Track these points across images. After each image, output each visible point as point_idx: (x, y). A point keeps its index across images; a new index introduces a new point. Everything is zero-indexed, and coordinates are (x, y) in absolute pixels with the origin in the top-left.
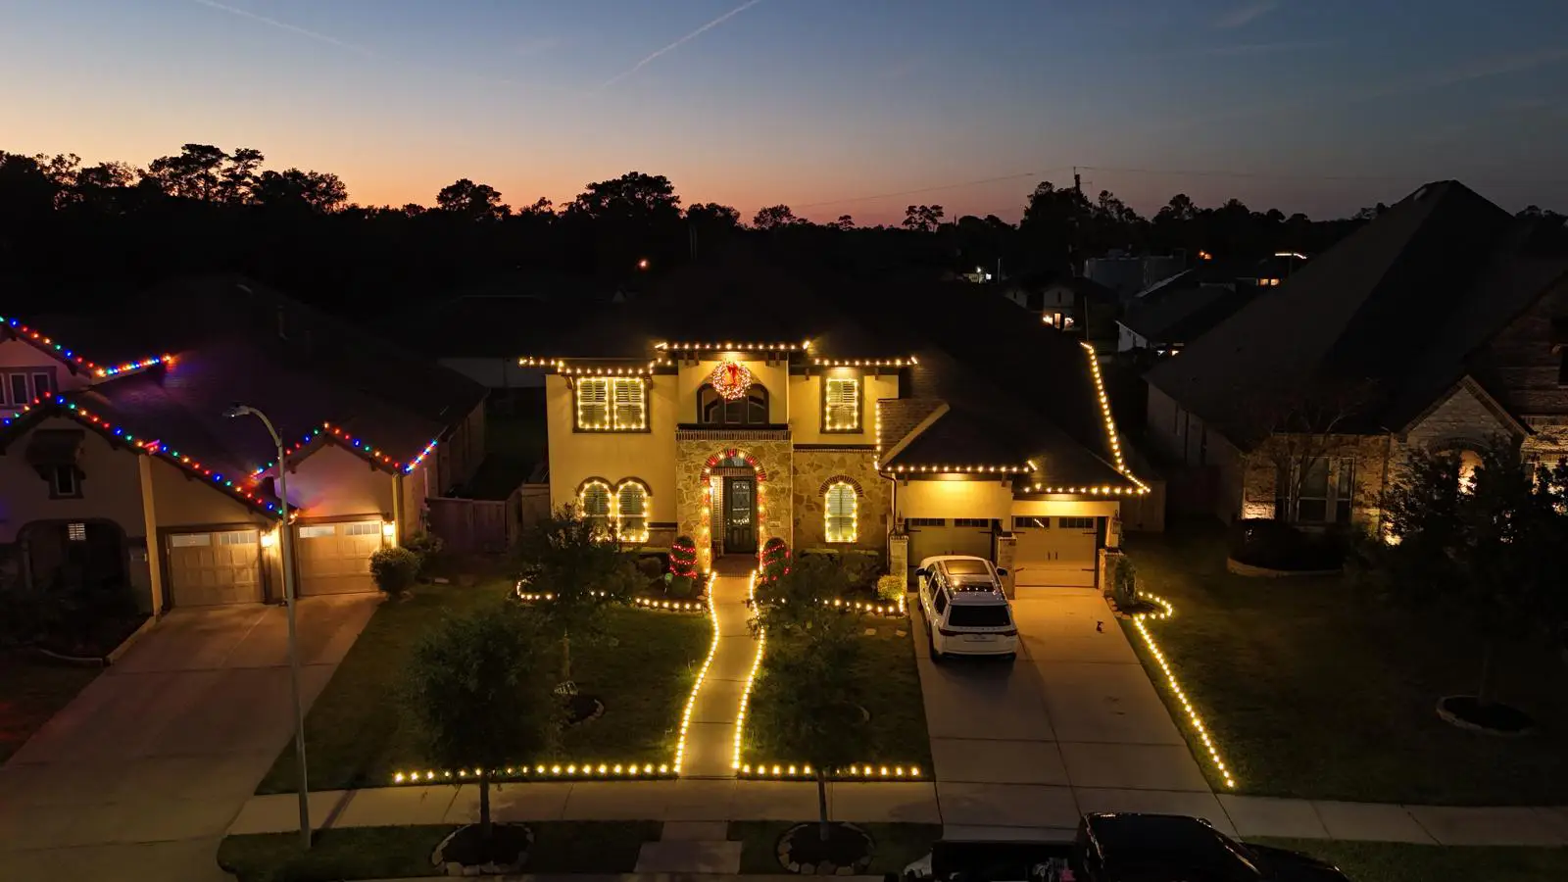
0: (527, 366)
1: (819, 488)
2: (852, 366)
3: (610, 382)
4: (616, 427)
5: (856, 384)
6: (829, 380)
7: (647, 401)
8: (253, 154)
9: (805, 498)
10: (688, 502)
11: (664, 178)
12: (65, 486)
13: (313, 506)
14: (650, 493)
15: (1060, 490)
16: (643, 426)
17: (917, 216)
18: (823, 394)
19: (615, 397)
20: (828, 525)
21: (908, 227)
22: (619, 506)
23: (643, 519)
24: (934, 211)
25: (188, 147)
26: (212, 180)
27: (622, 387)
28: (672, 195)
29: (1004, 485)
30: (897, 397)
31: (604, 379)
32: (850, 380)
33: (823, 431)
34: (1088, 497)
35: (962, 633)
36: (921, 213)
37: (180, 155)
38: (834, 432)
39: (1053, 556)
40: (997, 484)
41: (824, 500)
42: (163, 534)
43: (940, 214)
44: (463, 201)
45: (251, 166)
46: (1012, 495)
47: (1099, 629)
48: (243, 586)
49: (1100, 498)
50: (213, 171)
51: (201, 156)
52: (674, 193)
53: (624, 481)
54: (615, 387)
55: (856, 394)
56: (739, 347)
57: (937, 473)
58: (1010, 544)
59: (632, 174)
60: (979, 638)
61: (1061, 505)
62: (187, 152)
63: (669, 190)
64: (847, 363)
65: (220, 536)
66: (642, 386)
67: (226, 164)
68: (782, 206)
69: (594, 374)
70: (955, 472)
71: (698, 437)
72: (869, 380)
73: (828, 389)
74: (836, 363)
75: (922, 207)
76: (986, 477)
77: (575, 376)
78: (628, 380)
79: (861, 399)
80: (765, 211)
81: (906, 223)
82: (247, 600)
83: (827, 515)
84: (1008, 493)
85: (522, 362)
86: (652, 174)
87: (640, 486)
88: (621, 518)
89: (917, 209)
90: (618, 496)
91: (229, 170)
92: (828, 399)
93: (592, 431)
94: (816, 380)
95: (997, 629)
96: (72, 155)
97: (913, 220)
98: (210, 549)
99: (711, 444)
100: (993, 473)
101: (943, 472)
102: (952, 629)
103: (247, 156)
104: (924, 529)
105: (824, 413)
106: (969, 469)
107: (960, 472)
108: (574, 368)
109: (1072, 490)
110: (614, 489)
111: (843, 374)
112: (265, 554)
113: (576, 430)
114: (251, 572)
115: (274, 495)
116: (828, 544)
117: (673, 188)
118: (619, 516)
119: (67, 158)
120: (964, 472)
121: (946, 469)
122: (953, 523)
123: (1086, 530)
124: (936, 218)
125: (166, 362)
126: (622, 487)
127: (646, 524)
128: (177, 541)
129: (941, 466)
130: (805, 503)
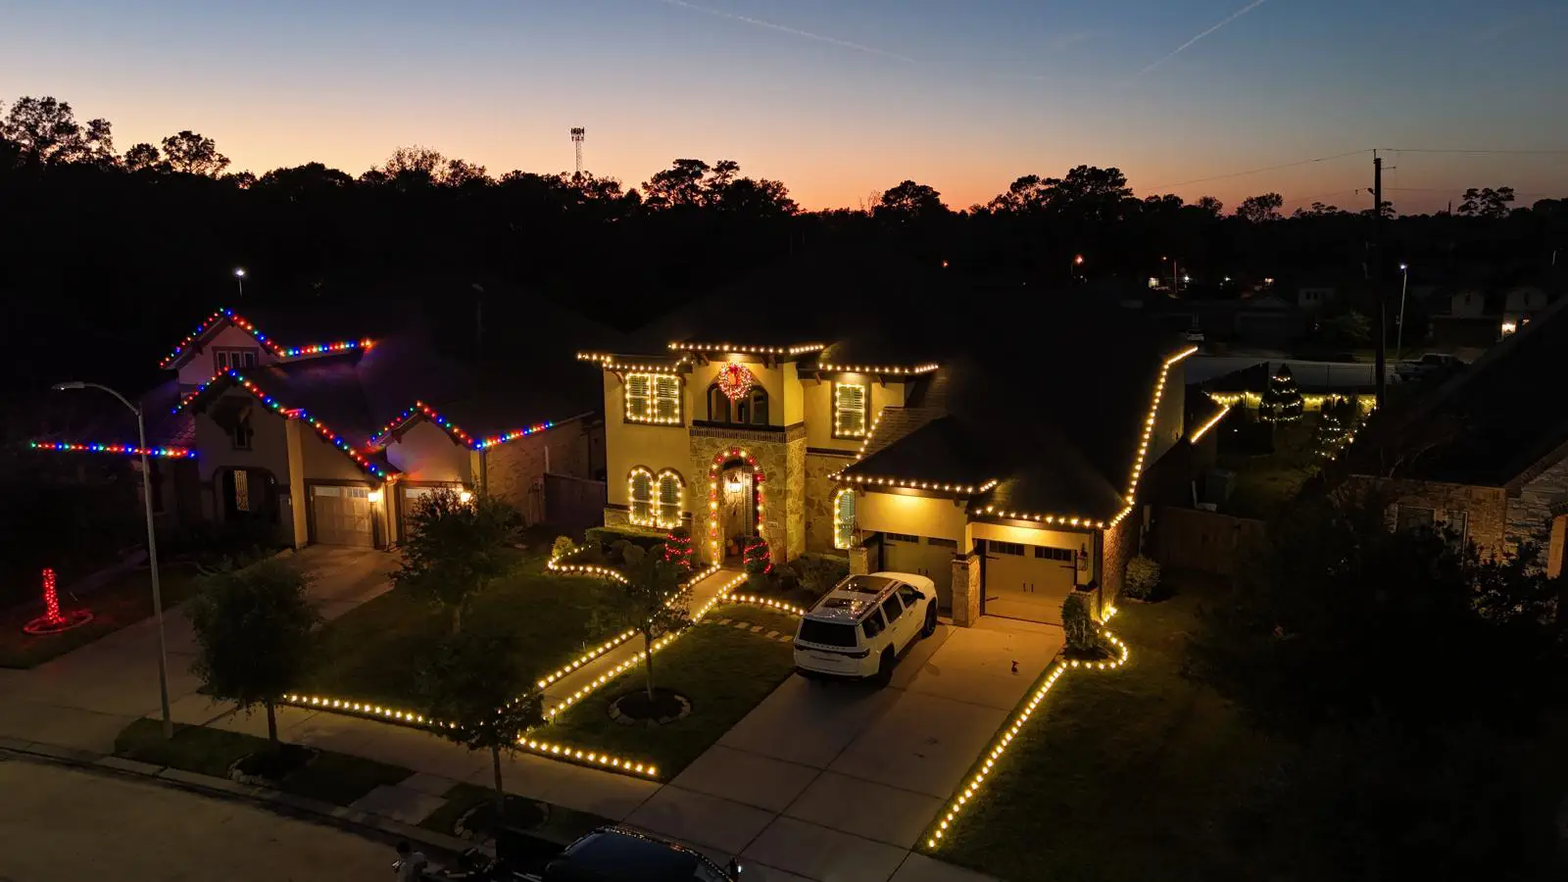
0: (583, 360)
1: (828, 493)
2: (862, 372)
3: (652, 379)
4: (656, 420)
5: (863, 391)
6: (839, 385)
7: (681, 397)
8: (731, 166)
9: (817, 502)
10: (699, 495)
11: (1117, 171)
12: (241, 441)
13: (415, 471)
14: (684, 485)
15: (1025, 517)
16: (677, 421)
17: (1478, 201)
18: (834, 399)
19: (655, 392)
20: (837, 531)
21: (1465, 213)
22: (659, 494)
23: (678, 508)
24: (1500, 195)
25: (680, 162)
26: (694, 188)
27: (662, 384)
28: (1125, 187)
29: (957, 504)
30: (903, 406)
31: (646, 375)
32: (857, 386)
33: (833, 436)
34: (1055, 527)
35: (809, 649)
36: (1484, 197)
37: (672, 169)
38: (843, 437)
39: (1028, 587)
40: (951, 502)
41: (834, 506)
42: (309, 484)
43: (1511, 198)
44: (905, 202)
45: (728, 176)
46: (966, 516)
47: (1014, 670)
48: (360, 532)
49: (1067, 528)
50: (697, 182)
51: (688, 169)
52: (1127, 186)
53: (662, 471)
54: (655, 383)
55: (863, 400)
56: (744, 349)
57: (893, 486)
58: (963, 568)
59: (1080, 168)
60: (825, 656)
61: (1024, 532)
62: (677, 166)
63: (1122, 182)
64: (858, 369)
65: (346, 490)
66: (677, 383)
67: (708, 175)
68: (1272, 195)
69: (637, 371)
70: (910, 487)
71: (707, 434)
72: (876, 387)
73: (838, 394)
74: (848, 369)
75: (1486, 190)
76: (939, 495)
77: (625, 372)
78: (665, 377)
79: (868, 406)
80: (1251, 201)
81: (1463, 208)
82: (365, 544)
83: (837, 521)
84: (960, 513)
85: (580, 357)
86: (1103, 167)
87: (675, 477)
88: (661, 506)
89: (1479, 192)
90: (658, 484)
91: (711, 180)
92: (837, 404)
93: (637, 422)
94: (827, 385)
95: (840, 649)
96: (586, 172)
97: (1472, 205)
98: (340, 500)
99: (718, 441)
100: (948, 492)
101: (900, 486)
102: (803, 643)
103: (726, 167)
104: (899, 543)
105: (834, 419)
106: (924, 486)
107: (914, 488)
108: (622, 365)
109: (1037, 518)
110: (655, 478)
111: (852, 379)
112: (374, 507)
113: (627, 421)
114: (367, 521)
115: (386, 461)
116: (837, 550)
117: (1125, 180)
118: (659, 503)
119: (583, 174)
120: (918, 487)
121: (902, 483)
122: (926, 542)
123: (1066, 563)
124: (1502, 202)
125: (364, 348)
126: (661, 477)
127: (680, 513)
128: (320, 491)
129: (897, 481)
130: (816, 507)
